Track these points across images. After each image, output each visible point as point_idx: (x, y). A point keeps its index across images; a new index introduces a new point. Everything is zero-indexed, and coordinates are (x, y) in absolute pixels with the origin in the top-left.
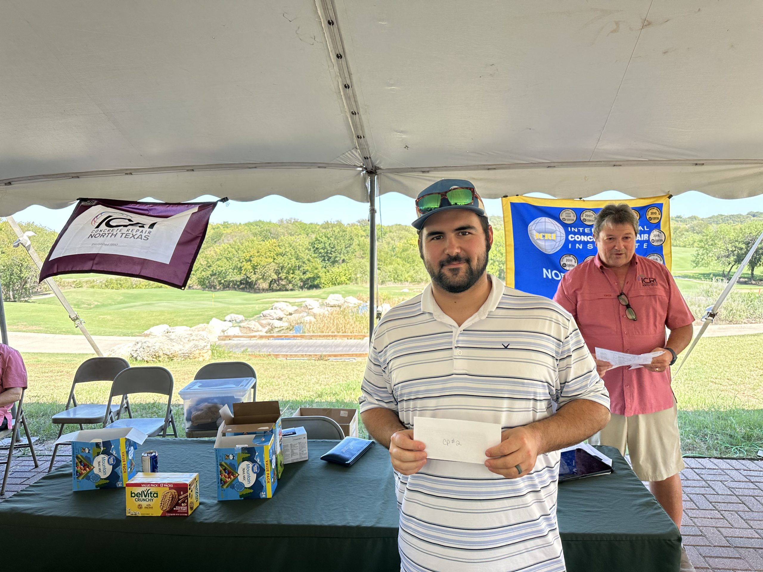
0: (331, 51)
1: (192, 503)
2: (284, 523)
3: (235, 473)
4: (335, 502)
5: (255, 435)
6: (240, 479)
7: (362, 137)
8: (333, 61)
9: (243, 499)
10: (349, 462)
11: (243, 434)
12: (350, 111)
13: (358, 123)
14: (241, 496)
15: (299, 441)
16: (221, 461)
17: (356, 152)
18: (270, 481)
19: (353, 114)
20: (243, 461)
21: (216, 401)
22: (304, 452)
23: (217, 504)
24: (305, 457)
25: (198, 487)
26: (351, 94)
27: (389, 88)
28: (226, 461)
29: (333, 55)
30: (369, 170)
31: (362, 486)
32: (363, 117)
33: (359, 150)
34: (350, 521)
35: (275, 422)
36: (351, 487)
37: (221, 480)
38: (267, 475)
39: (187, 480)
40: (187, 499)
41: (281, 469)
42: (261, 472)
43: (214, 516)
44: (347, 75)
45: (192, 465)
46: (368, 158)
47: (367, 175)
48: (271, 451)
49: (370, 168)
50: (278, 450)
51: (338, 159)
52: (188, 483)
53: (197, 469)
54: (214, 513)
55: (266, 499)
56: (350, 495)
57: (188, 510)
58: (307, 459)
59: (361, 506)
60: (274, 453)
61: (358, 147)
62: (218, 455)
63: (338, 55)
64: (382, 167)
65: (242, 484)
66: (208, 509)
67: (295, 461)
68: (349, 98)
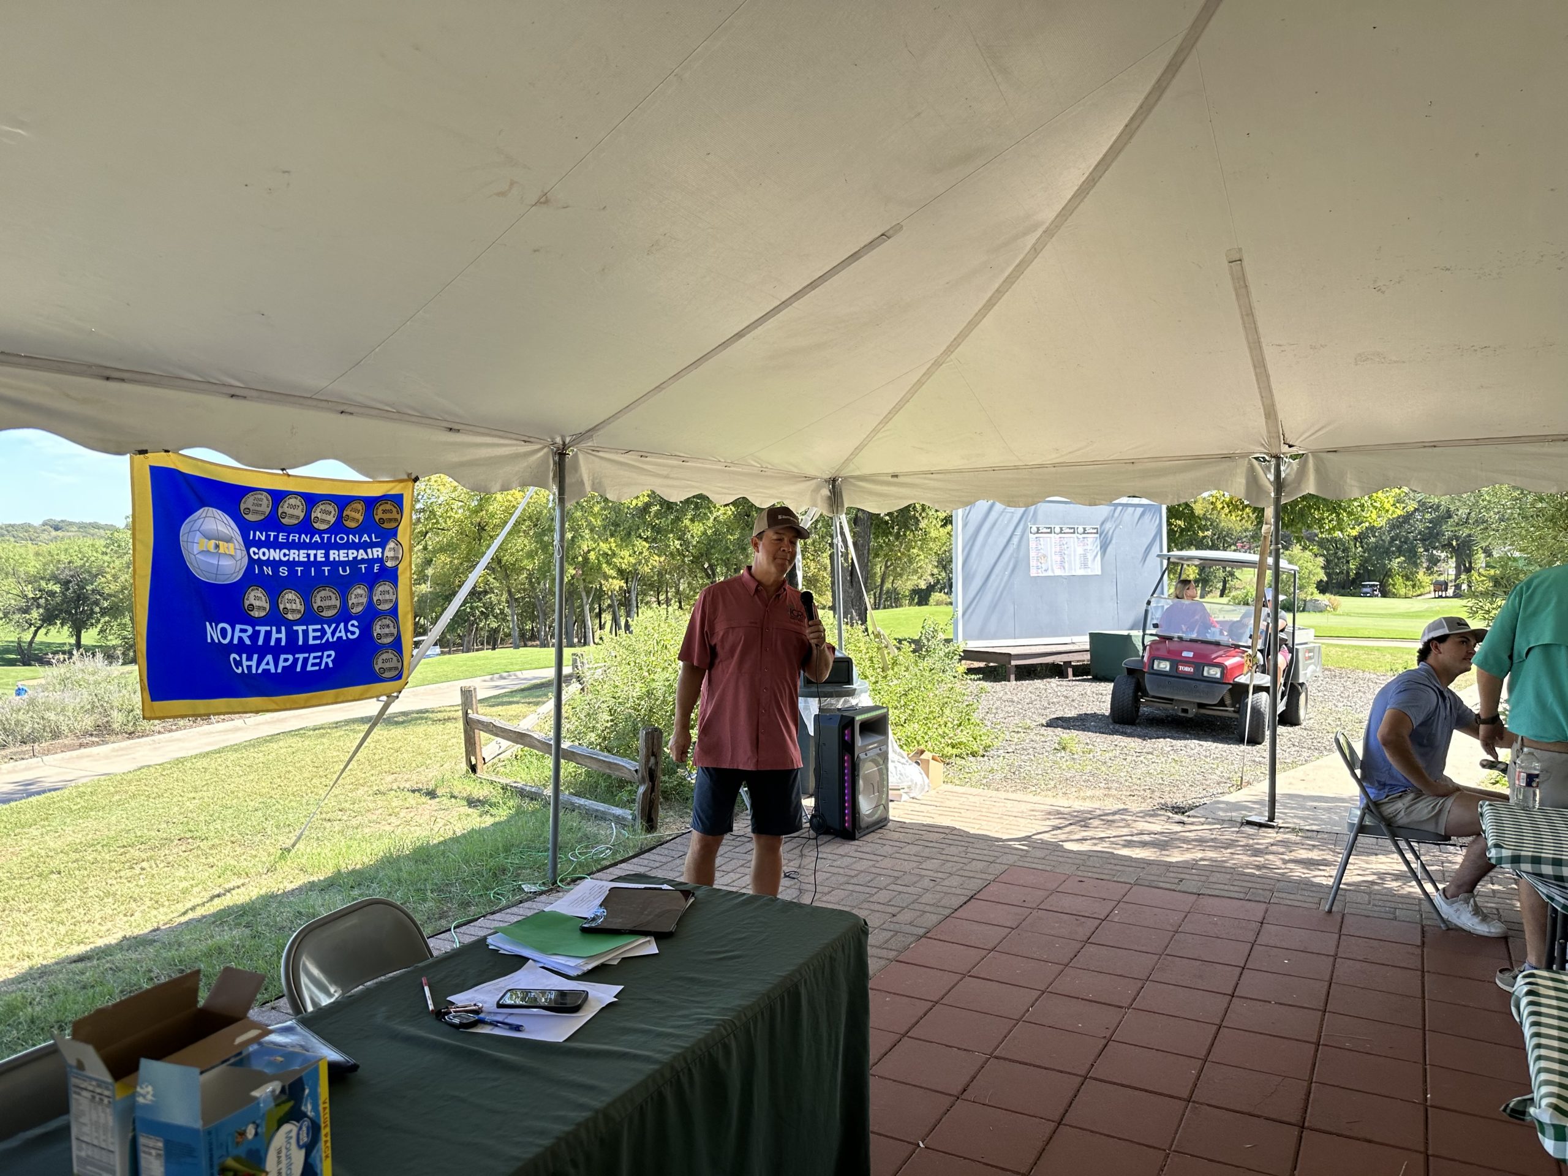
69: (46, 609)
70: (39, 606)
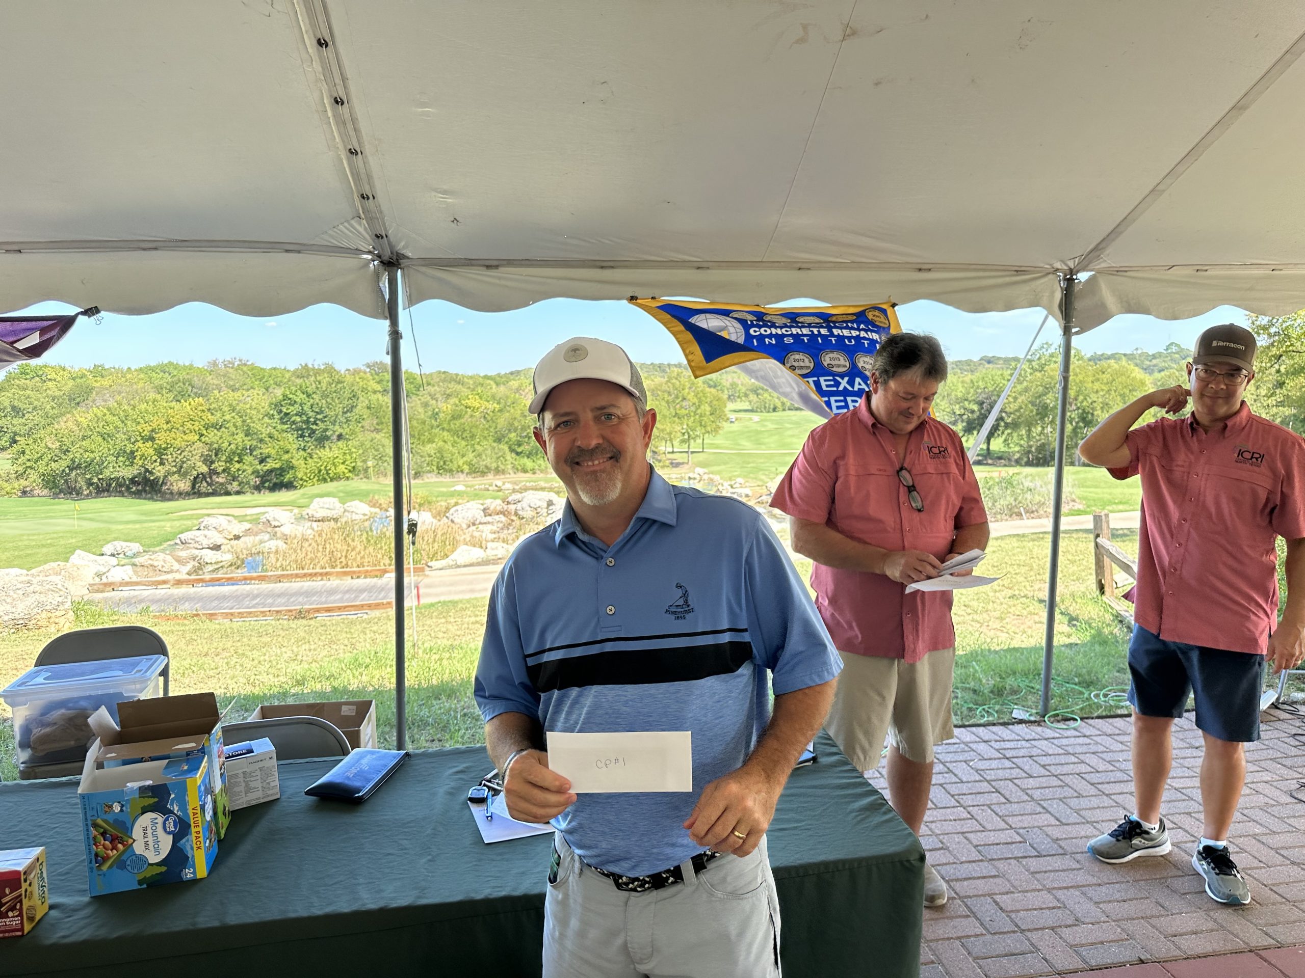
0: (306, 32)
1: (32, 908)
2: (232, 923)
3: (125, 838)
4: (335, 870)
5: (167, 761)
6: (138, 848)
7: (371, 197)
8: (310, 50)
9: (145, 886)
10: (360, 794)
11: (141, 760)
12: (345, 146)
13: (362, 171)
14: (140, 882)
15: (260, 764)
16: (93, 818)
17: (360, 224)
18: (202, 845)
19: (352, 153)
20: (143, 814)
21: (83, 704)
22: (272, 784)
23: (88, 904)
24: (274, 794)
25: (45, 875)
26: (347, 116)
27: (420, 110)
28: (106, 817)
29: (309, 38)
30: (386, 258)
31: (389, 834)
32: (373, 161)
33: (364, 221)
34: (366, 901)
35: (209, 732)
36: (367, 838)
37: (97, 855)
38: (194, 835)
39: (19, 864)
40: (21, 902)
41: (224, 821)
42: (182, 830)
43: (84, 928)
44: (338, 80)
45: (31, 833)
46: (382, 237)
47: (381, 269)
48: (203, 788)
49: (387, 255)
50: (218, 786)
51: (325, 237)
52: (20, 869)
53: (43, 840)
54: (82, 923)
55: (195, 882)
56: (366, 853)
57: (22, 923)
58: (278, 796)
59: (387, 871)
60: (209, 790)
61: (363, 216)
62: (87, 807)
63: (319, 39)
64: (410, 255)
65: (142, 859)
66: (70, 917)
67: (253, 803)
68: (344, 123)
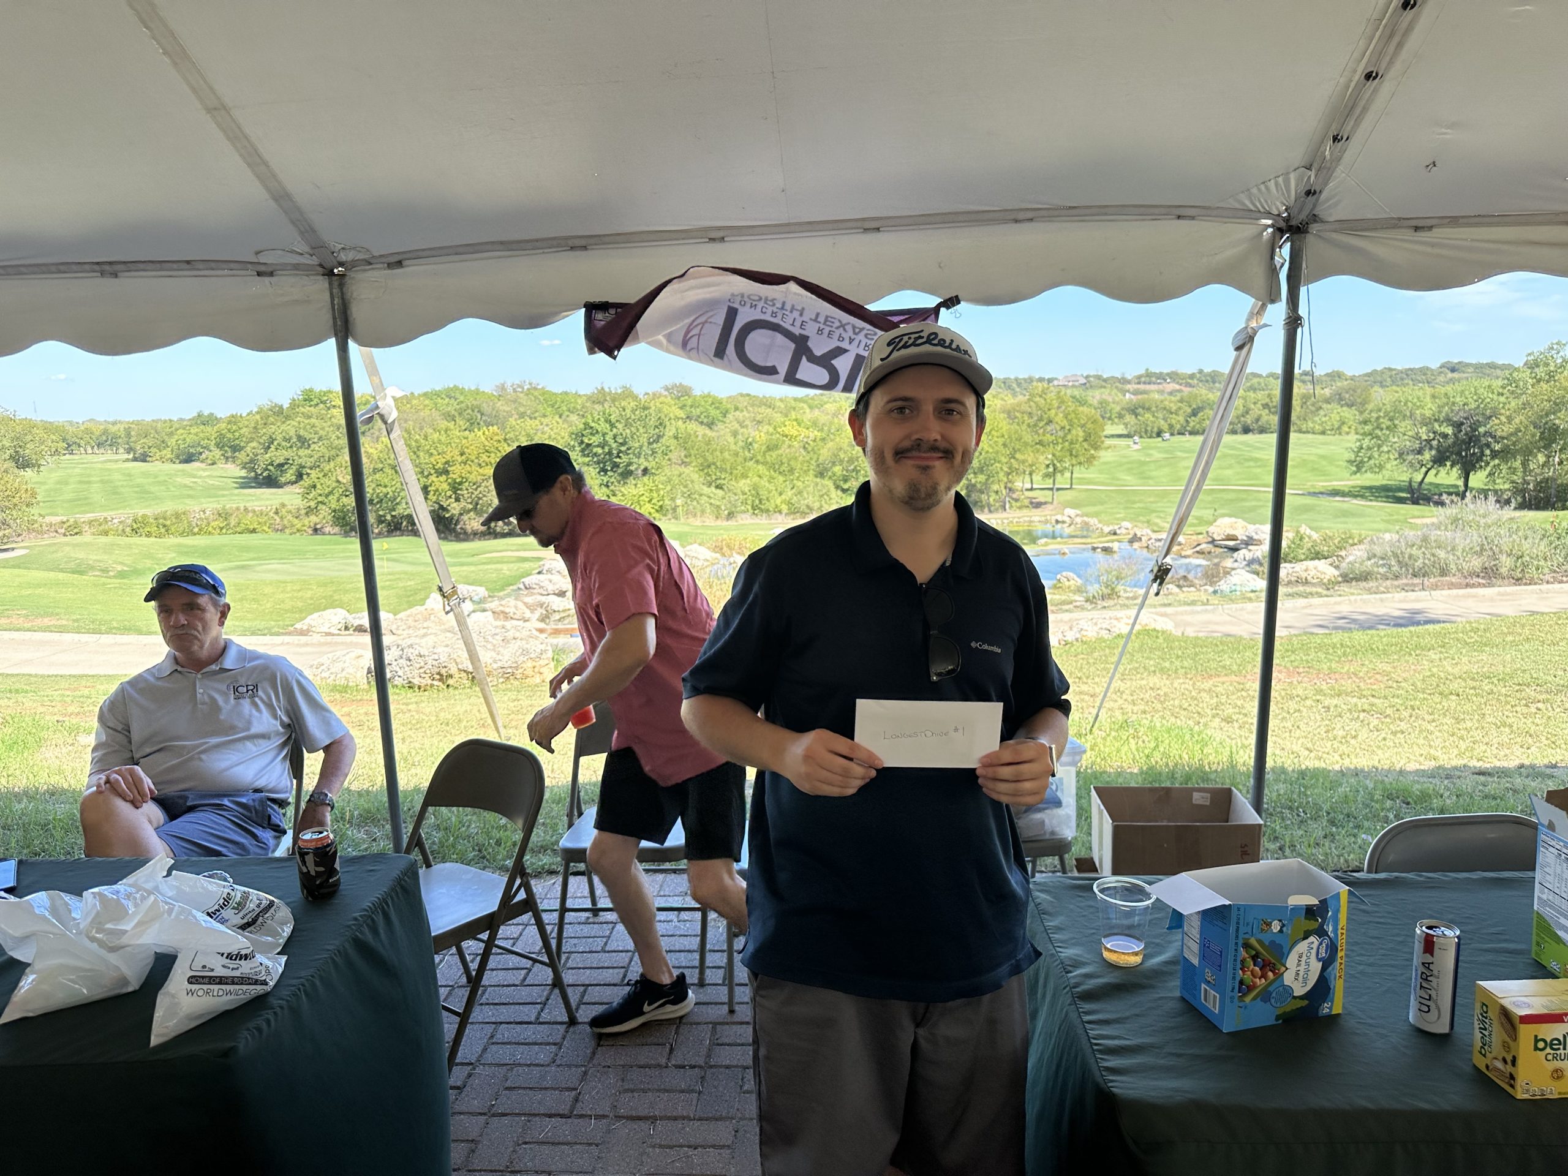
69: (1438, 450)
70: (1431, 448)
